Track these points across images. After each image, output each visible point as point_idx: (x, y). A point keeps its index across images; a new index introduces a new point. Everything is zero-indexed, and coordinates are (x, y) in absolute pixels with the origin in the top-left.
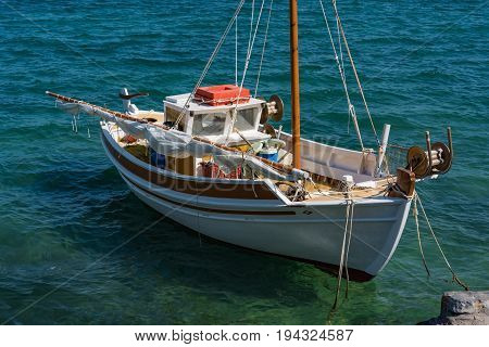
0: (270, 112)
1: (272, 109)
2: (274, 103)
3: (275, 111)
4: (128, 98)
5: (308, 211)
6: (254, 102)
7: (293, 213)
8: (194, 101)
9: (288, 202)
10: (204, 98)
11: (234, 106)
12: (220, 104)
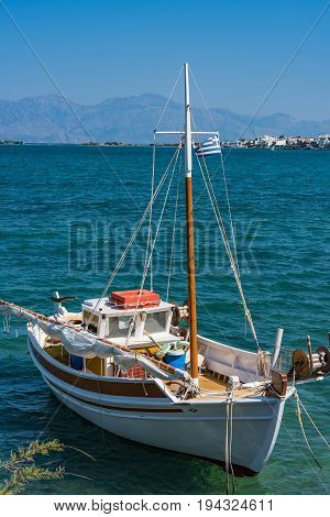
0: (181, 315)
1: (183, 312)
2: (186, 307)
3: (187, 315)
4: (59, 300)
5: (195, 409)
6: (164, 305)
7: (180, 411)
8: (108, 304)
9: (176, 400)
10: (117, 302)
11: (143, 309)
12: (132, 307)
